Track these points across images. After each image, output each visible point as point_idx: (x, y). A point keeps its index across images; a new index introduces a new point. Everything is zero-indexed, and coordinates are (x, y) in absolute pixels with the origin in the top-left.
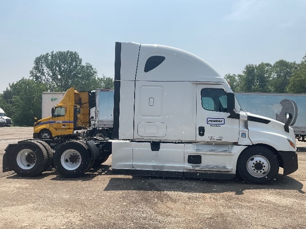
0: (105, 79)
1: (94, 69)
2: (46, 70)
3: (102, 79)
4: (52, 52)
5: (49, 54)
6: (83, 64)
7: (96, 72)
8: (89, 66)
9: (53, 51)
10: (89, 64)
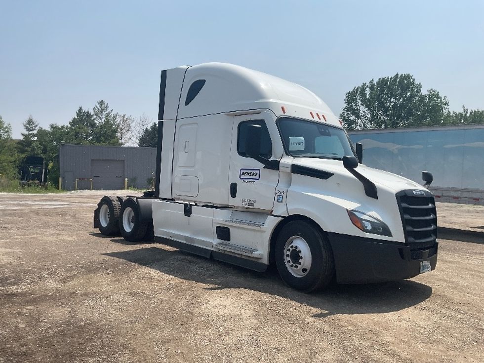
0: (468, 115)
1: (443, 98)
2: (363, 109)
3: (461, 114)
4: (371, 82)
5: (367, 85)
6: (424, 92)
7: (446, 104)
8: (433, 95)
9: (373, 80)
10: (434, 91)
